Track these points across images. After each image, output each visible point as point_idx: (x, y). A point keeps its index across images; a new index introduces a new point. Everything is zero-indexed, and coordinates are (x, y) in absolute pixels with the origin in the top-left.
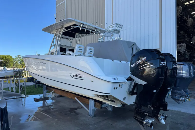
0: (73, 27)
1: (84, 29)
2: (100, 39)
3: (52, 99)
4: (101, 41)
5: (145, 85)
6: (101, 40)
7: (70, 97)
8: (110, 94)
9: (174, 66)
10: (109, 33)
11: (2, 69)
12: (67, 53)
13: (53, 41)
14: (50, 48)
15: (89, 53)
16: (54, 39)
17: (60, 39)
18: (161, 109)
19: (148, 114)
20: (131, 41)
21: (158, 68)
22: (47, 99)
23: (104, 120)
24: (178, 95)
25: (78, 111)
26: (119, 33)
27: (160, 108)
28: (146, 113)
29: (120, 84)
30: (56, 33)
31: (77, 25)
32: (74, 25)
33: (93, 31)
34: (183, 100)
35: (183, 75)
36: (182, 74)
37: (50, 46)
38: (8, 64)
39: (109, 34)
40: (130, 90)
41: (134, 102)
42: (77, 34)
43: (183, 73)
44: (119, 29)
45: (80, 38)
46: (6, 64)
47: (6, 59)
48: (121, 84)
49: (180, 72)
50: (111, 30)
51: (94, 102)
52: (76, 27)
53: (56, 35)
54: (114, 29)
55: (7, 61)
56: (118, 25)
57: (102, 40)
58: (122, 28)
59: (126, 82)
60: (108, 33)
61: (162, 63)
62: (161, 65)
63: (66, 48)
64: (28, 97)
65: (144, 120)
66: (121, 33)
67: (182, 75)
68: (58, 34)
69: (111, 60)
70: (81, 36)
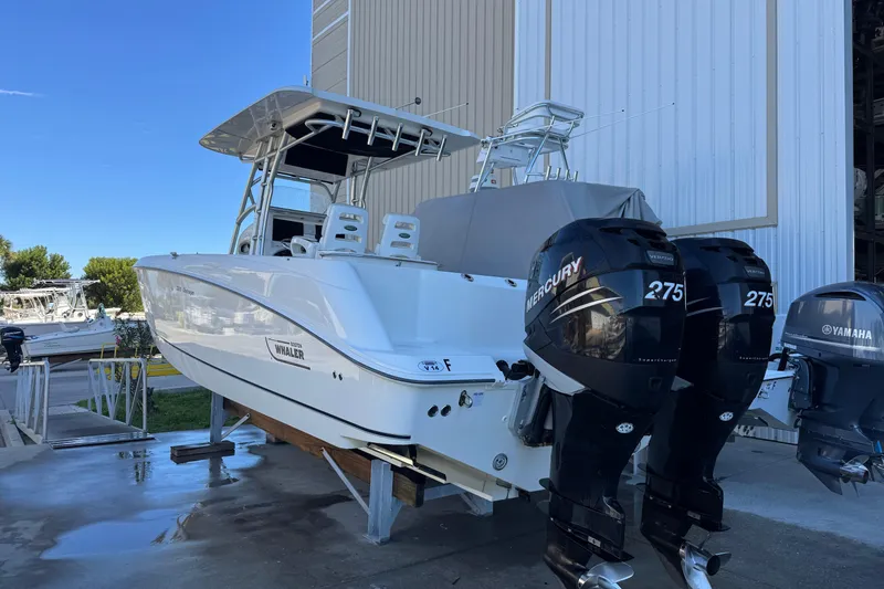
0: (317, 126)
1: (364, 131)
2: (476, 180)
3: (252, 450)
4: (482, 188)
5: (577, 396)
6: (481, 184)
7: (306, 445)
8: (408, 438)
9: (748, 304)
10: (520, 150)
11: (93, 317)
12: (295, 245)
13: (249, 194)
14: (239, 224)
15: (393, 244)
16: (252, 183)
17: (272, 182)
18: (694, 521)
19: (598, 543)
20: (620, 183)
21: (634, 312)
22: (229, 449)
23: (430, 560)
24: (836, 452)
25: (331, 512)
26: (563, 149)
27: (690, 514)
28: (591, 540)
29: (466, 391)
30: (259, 156)
31: (332, 118)
32: (319, 115)
33: (411, 143)
34: (857, 475)
35: (854, 347)
36: (849, 346)
37: (237, 214)
38: (131, 297)
39: (518, 153)
40: (525, 418)
41: (542, 482)
42: (352, 158)
43: (852, 340)
44: (560, 127)
45: (368, 176)
46: (124, 294)
47: (123, 276)
48: (471, 391)
49: (840, 333)
50: (523, 135)
51: (392, 473)
52: (328, 124)
53: (259, 166)
54: (535, 130)
55: (127, 283)
56: (554, 111)
57: (488, 184)
58: (576, 125)
59: (493, 381)
60: (514, 149)
61: (656, 286)
62: (650, 296)
63: (305, 223)
64: (153, 439)
65: (584, 572)
66: (574, 146)
67: (851, 350)
68: (266, 160)
69: (457, 277)
70: (371, 166)
